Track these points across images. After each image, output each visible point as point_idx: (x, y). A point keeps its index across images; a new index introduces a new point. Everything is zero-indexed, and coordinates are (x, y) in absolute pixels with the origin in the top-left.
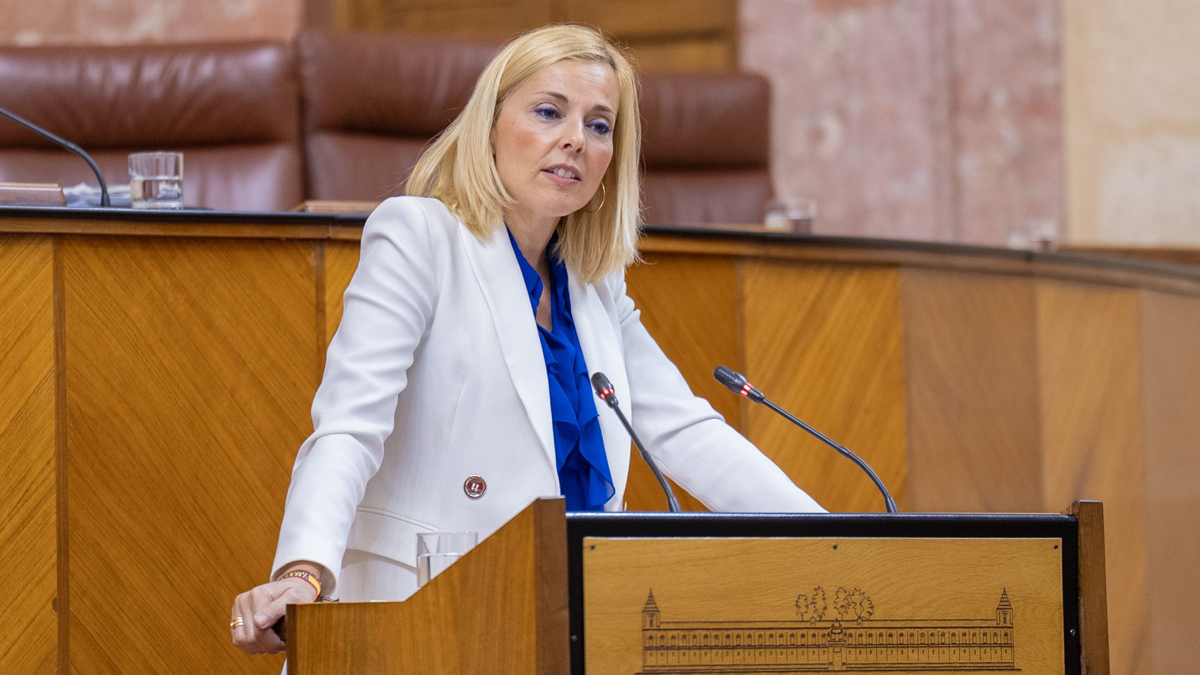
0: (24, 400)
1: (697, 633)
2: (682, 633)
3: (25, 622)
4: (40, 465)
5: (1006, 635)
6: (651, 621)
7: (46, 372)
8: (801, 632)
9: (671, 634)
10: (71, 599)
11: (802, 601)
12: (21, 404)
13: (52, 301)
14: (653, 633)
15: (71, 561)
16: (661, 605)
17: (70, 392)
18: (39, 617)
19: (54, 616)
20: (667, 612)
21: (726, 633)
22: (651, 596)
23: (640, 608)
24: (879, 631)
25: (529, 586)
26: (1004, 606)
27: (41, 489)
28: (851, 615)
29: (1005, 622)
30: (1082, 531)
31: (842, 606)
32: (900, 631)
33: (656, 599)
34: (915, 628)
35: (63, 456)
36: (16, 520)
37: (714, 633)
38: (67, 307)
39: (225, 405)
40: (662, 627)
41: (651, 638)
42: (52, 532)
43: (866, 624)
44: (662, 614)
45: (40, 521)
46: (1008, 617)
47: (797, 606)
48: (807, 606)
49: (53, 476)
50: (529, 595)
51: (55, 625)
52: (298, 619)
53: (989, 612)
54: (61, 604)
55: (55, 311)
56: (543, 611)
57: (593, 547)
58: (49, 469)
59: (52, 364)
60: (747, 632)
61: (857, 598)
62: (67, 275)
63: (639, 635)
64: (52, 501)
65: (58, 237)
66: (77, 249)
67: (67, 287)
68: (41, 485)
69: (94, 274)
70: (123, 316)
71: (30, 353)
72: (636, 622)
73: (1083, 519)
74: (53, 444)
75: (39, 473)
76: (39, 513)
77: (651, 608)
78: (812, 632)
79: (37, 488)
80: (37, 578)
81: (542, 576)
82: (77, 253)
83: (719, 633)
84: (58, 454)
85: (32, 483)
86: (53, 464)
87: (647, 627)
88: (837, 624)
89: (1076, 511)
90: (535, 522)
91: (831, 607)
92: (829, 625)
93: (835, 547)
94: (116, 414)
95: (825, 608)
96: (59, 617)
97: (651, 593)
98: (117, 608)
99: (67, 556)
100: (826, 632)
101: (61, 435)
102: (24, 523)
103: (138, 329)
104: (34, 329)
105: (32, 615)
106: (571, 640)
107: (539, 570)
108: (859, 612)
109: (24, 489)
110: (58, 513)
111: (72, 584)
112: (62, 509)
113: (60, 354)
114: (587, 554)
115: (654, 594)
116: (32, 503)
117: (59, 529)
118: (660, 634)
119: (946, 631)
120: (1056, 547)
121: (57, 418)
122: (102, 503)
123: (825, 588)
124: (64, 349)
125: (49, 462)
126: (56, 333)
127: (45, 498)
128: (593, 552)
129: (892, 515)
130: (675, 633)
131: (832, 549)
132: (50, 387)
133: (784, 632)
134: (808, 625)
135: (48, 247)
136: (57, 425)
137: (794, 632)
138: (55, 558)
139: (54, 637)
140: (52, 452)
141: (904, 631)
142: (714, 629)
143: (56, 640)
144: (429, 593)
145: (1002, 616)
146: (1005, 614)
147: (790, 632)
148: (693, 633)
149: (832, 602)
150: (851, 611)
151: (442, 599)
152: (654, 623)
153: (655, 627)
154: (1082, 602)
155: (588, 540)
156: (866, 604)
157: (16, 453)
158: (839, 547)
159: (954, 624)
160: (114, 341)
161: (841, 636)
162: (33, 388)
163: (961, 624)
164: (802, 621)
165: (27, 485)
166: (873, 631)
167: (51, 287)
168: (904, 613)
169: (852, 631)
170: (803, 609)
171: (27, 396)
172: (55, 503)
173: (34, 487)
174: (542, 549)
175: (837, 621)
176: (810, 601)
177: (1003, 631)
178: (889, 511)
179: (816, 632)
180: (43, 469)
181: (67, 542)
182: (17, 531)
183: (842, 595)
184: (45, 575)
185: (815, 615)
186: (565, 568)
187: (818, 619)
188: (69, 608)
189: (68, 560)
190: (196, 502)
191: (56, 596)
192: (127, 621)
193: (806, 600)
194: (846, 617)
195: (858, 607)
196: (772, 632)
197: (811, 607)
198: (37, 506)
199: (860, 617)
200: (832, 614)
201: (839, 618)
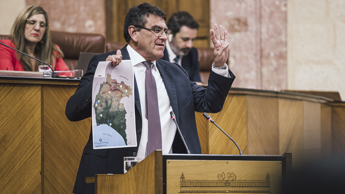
0: (33, 124)
1: (194, 183)
2: (190, 183)
3: (33, 177)
4: (37, 140)
5: (268, 184)
7: (39, 117)
8: (219, 183)
9: (187, 183)
10: (44, 172)
11: (219, 176)
12: (33, 125)
13: (41, 100)
14: (183, 183)
15: (45, 163)
16: (185, 176)
17: (45, 122)
18: (37, 176)
19: (40, 176)
20: (187, 178)
21: (200, 183)
22: (183, 174)
23: (180, 177)
24: (237, 183)
25: (153, 171)
26: (268, 177)
27: (38, 146)
28: (231, 179)
29: (268, 181)
30: (287, 160)
31: (229, 177)
32: (242, 183)
33: (184, 175)
34: (246, 182)
35: (43, 138)
36: (31, 153)
37: (198, 183)
38: (44, 102)
39: (82, 126)
40: (185, 181)
41: (182, 184)
42: (40, 156)
43: (234, 181)
44: (185, 178)
45: (37, 153)
46: (269, 180)
47: (218, 177)
48: (220, 177)
49: (40, 142)
50: (153, 174)
51: (40, 178)
52: (98, 178)
53: (264, 178)
54: (42, 173)
55: (41, 103)
56: (156, 177)
57: (169, 162)
58: (39, 141)
59: (40, 115)
60: (206, 183)
61: (232, 175)
62: (44, 94)
63: (179, 183)
64: (40, 148)
65: (42, 85)
66: (47, 88)
67: (44, 97)
68: (37, 144)
69: (51, 94)
70: (58, 104)
71: (35, 113)
72: (179, 180)
73: (287, 157)
74: (40, 135)
76: (37, 151)
77: (182, 177)
78: (221, 183)
79: (37, 145)
80: (36, 167)
81: (156, 169)
82: (47, 89)
83: (199, 183)
84: (41, 137)
85: (35, 144)
86: (40, 139)
87: (182, 181)
88: (227, 181)
89: (285, 155)
90: (155, 156)
91: (226, 177)
92: (225, 181)
93: (227, 163)
94: (56, 128)
95: (225, 177)
96: (42, 176)
98: (56, 174)
99: (44, 161)
100: (225, 183)
101: (42, 132)
102: (33, 154)
103: (61, 107)
104: (36, 107)
105: (35, 176)
106: (163, 184)
107: (156, 167)
108: (233, 178)
109: (33, 145)
110: (41, 151)
111: (45, 168)
112: (42, 150)
113: (42, 113)
114: (168, 165)
115: (184, 173)
117: (42, 155)
118: (185, 183)
119: (254, 183)
120: (280, 163)
121: (41, 128)
122: (52, 149)
123: (225, 172)
124: (43, 112)
125: (39, 139)
126: (41, 108)
127: (38, 147)
128: (169, 163)
129: (241, 155)
130: (188, 183)
132: (40, 121)
133: (215, 183)
135: (40, 87)
136: (41, 130)
137: (217, 183)
138: (40, 162)
139: (40, 181)
140: (40, 136)
141: (244, 183)
143: (41, 182)
146: (268, 179)
147: (216, 183)
148: (192, 183)
149: (226, 176)
150: (231, 178)
155: (168, 160)
156: (234, 176)
157: (31, 137)
158: (228, 163)
159: (256, 181)
160: (55, 110)
161: (228, 184)
162: (36, 121)
163: (257, 181)
164: (219, 180)
165: (34, 145)
166: (236, 183)
167: (40, 97)
168: (243, 179)
169: (231, 183)
170: (219, 178)
171: (34, 123)
172: (41, 149)
173: (35, 145)
175: (227, 180)
176: (221, 175)
177: (267, 183)
178: (240, 154)
179: (222, 183)
180: (38, 141)
181: (43, 158)
182: (31, 155)
183: (229, 174)
184: (38, 166)
185: (222, 179)
186: (162, 167)
188: (44, 174)
189: (44, 163)
190: (75, 149)
191: (41, 171)
192: (58, 177)
193: (220, 175)
194: (230, 180)
195: (233, 177)
196: (212, 183)
197: (221, 177)
198: (36, 149)
199: (233, 180)
200: (226, 179)
201: (228, 180)
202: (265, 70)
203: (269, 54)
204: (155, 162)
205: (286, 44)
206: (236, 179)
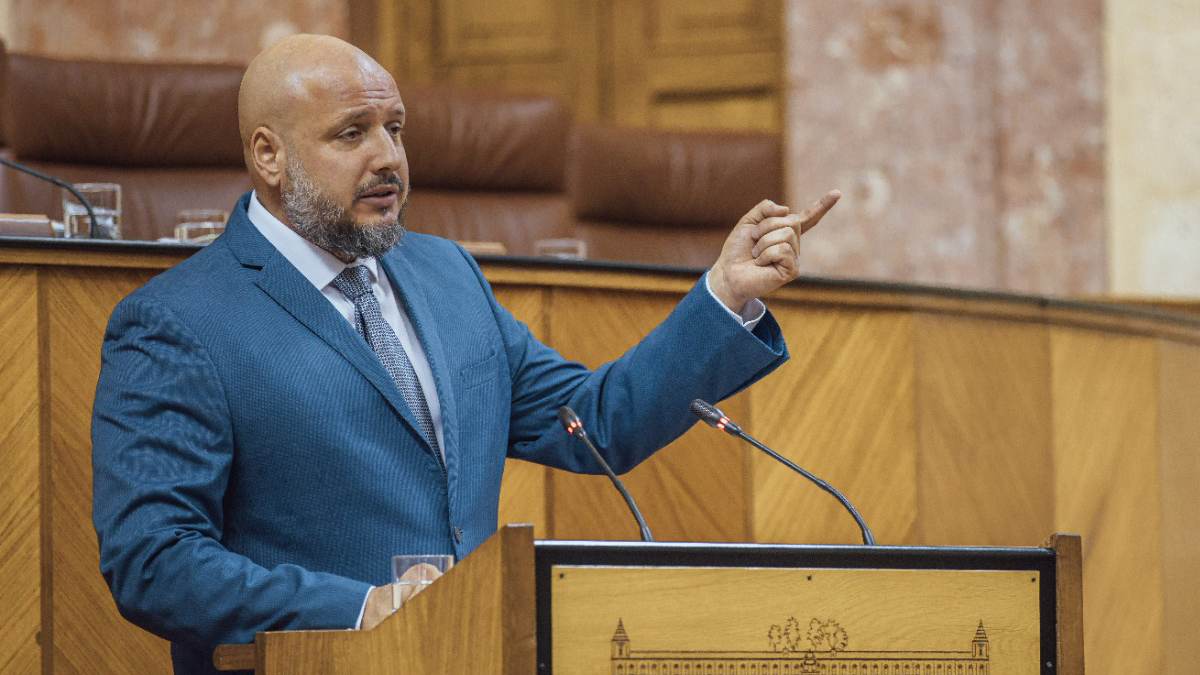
0: (7, 433)
1: (667, 662)
2: (652, 662)
3: (9, 655)
4: (23, 499)
5: (982, 667)
6: (621, 651)
7: (30, 403)
8: (773, 663)
9: (640, 663)
10: (55, 633)
11: (775, 633)
12: (5, 436)
13: (36, 332)
14: (622, 662)
15: (55, 595)
16: (631, 634)
17: (53, 424)
18: (22, 650)
19: (38, 650)
20: (638, 642)
21: (696, 663)
22: (621, 624)
23: (611, 636)
24: (853, 663)
25: (496, 614)
26: (980, 639)
27: (25, 522)
28: (825, 646)
29: (981, 655)
30: (1059, 564)
31: (816, 637)
32: (874, 663)
33: (626, 628)
34: (889, 659)
35: (47, 489)
37: (685, 663)
38: (50, 338)
40: (632, 656)
41: (620, 667)
42: (36, 565)
43: (840, 655)
44: (631, 643)
45: (23, 554)
46: (984, 649)
47: (770, 637)
49: (37, 510)
50: (496, 624)
51: (38, 659)
53: (965, 644)
54: (44, 637)
55: (39, 342)
56: (510, 638)
57: (562, 576)
58: (33, 502)
59: (36, 396)
60: (718, 663)
61: (831, 629)
62: (52, 305)
63: (607, 665)
64: (36, 534)
65: (43, 269)
66: (63, 281)
67: (52, 318)
68: (24, 517)
69: (79, 306)
71: (14, 384)
72: (605, 651)
73: (1060, 552)
74: (37, 476)
75: (23, 507)
76: (22, 546)
77: (620, 638)
78: (785, 663)
79: (20, 522)
80: (19, 613)
81: (510, 603)
82: (63, 286)
83: (690, 663)
84: (42, 487)
85: (15, 516)
86: (37, 496)
87: (617, 655)
88: (810, 655)
89: (1054, 544)
90: (502, 550)
91: (804, 636)
92: (802, 655)
93: (809, 578)
95: (798, 639)
96: (43, 651)
97: (621, 622)
98: (102, 643)
99: (51, 590)
100: (799, 663)
101: (45, 468)
102: (6, 557)
104: (17, 362)
105: (15, 649)
106: (539, 669)
107: (506, 597)
108: (832, 645)
109: (8, 523)
110: (42, 546)
111: (55, 617)
112: (46, 542)
113: (43, 386)
114: (558, 587)
115: (624, 624)
116: (14, 536)
117: (42, 563)
118: (629, 663)
119: (920, 662)
120: (1034, 580)
121: (41, 450)
122: (88, 537)
123: (799, 618)
124: (48, 382)
125: (32, 495)
126: (40, 364)
127: (28, 531)
128: (561, 581)
129: (869, 547)
130: (645, 663)
131: (806, 580)
132: (34, 418)
133: (756, 662)
134: (778, 656)
135: (32, 278)
136: (41, 458)
137: (766, 663)
138: (38, 591)
139: (38, 672)
140: (36, 484)
141: (878, 663)
142: (683, 660)
144: (397, 621)
145: (978, 649)
146: (981, 646)
147: (762, 663)
148: (663, 663)
149: (806, 633)
150: (825, 641)
151: (410, 628)
152: (624, 652)
153: (624, 656)
154: (1059, 635)
155: (557, 569)
156: (840, 635)
158: (813, 578)
159: (929, 656)
161: (814, 668)
162: (17, 420)
163: (936, 656)
164: (775, 652)
165: (10, 518)
166: (847, 663)
167: (35, 319)
168: (878, 644)
169: (826, 663)
170: (776, 640)
171: (11, 428)
172: (38, 537)
173: (16, 521)
174: (510, 578)
175: (810, 652)
176: (783, 631)
177: (979, 663)
178: (865, 542)
179: (788, 662)
180: (26, 503)
181: (51, 575)
183: (816, 626)
184: (28, 608)
185: (788, 646)
186: (533, 598)
187: (791, 649)
188: (52, 642)
189: (52, 594)
191: (39, 629)
192: (112, 656)
193: (779, 630)
194: (819, 648)
195: (832, 638)
196: (745, 662)
197: (784, 637)
198: (21, 538)
199: (833, 648)
200: (805, 645)
201: (813, 648)
204: (504, 575)
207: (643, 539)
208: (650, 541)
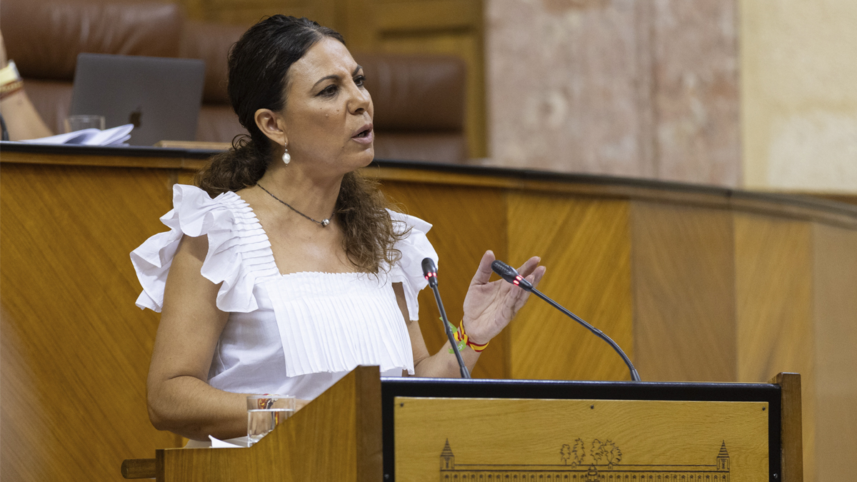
1: (483, 473)
2: (471, 474)
5: (724, 477)
6: (447, 464)
8: (564, 474)
9: (462, 474)
11: (565, 450)
14: (448, 473)
16: (454, 451)
20: (460, 457)
21: (505, 474)
22: (447, 444)
23: (439, 453)
24: (625, 474)
25: (352, 435)
26: (723, 455)
28: (604, 461)
29: (723, 468)
30: (784, 396)
31: (597, 454)
32: (642, 474)
33: (451, 447)
34: (653, 471)
37: (496, 474)
40: (456, 468)
41: (447, 477)
43: (615, 468)
44: (456, 459)
46: (726, 464)
47: (562, 453)
50: (351, 443)
52: (166, 461)
53: (711, 459)
56: (361, 455)
57: (402, 405)
60: (522, 474)
61: (608, 448)
63: (437, 475)
72: (434, 465)
73: (785, 387)
77: (447, 454)
78: (573, 474)
81: (361, 426)
83: (500, 474)
87: (444, 468)
88: (592, 468)
89: (780, 381)
90: (356, 384)
91: (588, 454)
92: (586, 468)
93: (592, 407)
95: (584, 455)
97: (447, 441)
100: (584, 474)
106: (384, 478)
107: (359, 422)
108: (610, 460)
114: (399, 414)
115: (450, 442)
118: (454, 474)
119: (677, 474)
120: (764, 409)
123: (583, 439)
128: (402, 409)
129: (637, 382)
130: (466, 473)
131: (590, 409)
133: (551, 474)
134: (570, 468)
137: (559, 474)
141: (645, 474)
142: (496, 471)
144: (271, 440)
145: (721, 463)
146: (724, 461)
147: (556, 474)
148: (479, 473)
149: (589, 451)
150: (604, 457)
151: (281, 445)
152: (450, 465)
153: (450, 468)
154: (783, 452)
155: (398, 399)
156: (615, 453)
158: (595, 408)
159: (684, 469)
161: (596, 477)
163: (689, 468)
164: (566, 465)
166: (621, 474)
168: (645, 459)
169: (605, 474)
170: (566, 456)
174: (361, 406)
175: (593, 465)
176: (572, 449)
177: (722, 474)
178: (633, 379)
179: (576, 474)
183: (597, 445)
185: (576, 461)
186: (380, 421)
187: (578, 463)
193: (568, 448)
194: (600, 462)
195: (609, 454)
196: (542, 473)
197: (573, 454)
199: (610, 463)
200: (589, 460)
201: (595, 463)
202: (667, 134)
203: (680, 81)
204: (357, 404)
205: (734, 47)
206: (619, 460)
207: (463, 377)
208: (468, 378)
